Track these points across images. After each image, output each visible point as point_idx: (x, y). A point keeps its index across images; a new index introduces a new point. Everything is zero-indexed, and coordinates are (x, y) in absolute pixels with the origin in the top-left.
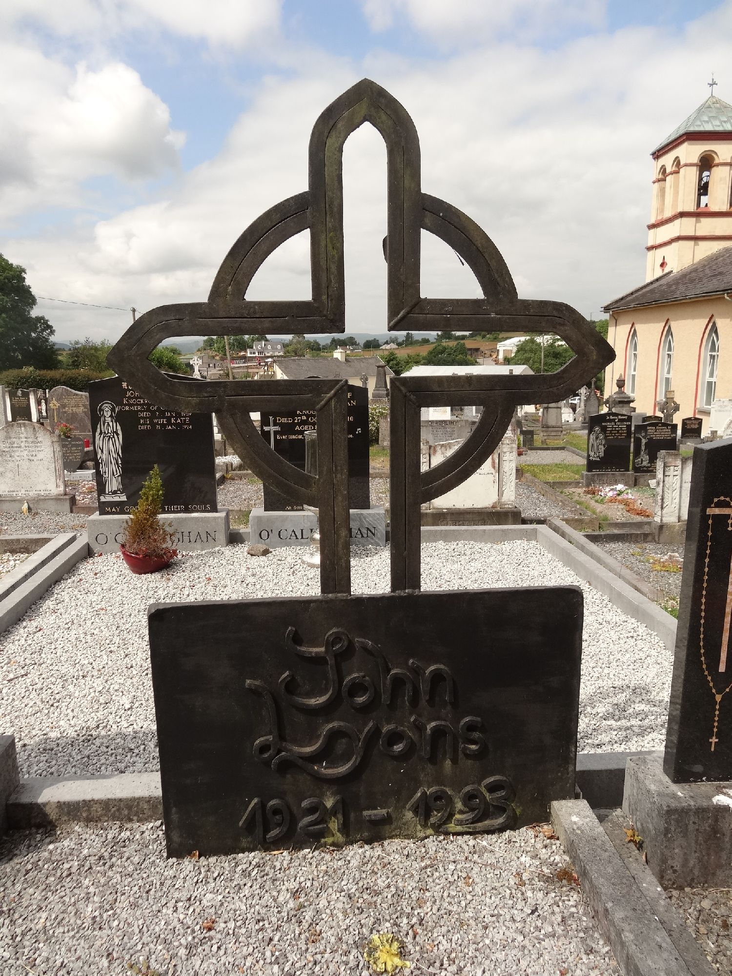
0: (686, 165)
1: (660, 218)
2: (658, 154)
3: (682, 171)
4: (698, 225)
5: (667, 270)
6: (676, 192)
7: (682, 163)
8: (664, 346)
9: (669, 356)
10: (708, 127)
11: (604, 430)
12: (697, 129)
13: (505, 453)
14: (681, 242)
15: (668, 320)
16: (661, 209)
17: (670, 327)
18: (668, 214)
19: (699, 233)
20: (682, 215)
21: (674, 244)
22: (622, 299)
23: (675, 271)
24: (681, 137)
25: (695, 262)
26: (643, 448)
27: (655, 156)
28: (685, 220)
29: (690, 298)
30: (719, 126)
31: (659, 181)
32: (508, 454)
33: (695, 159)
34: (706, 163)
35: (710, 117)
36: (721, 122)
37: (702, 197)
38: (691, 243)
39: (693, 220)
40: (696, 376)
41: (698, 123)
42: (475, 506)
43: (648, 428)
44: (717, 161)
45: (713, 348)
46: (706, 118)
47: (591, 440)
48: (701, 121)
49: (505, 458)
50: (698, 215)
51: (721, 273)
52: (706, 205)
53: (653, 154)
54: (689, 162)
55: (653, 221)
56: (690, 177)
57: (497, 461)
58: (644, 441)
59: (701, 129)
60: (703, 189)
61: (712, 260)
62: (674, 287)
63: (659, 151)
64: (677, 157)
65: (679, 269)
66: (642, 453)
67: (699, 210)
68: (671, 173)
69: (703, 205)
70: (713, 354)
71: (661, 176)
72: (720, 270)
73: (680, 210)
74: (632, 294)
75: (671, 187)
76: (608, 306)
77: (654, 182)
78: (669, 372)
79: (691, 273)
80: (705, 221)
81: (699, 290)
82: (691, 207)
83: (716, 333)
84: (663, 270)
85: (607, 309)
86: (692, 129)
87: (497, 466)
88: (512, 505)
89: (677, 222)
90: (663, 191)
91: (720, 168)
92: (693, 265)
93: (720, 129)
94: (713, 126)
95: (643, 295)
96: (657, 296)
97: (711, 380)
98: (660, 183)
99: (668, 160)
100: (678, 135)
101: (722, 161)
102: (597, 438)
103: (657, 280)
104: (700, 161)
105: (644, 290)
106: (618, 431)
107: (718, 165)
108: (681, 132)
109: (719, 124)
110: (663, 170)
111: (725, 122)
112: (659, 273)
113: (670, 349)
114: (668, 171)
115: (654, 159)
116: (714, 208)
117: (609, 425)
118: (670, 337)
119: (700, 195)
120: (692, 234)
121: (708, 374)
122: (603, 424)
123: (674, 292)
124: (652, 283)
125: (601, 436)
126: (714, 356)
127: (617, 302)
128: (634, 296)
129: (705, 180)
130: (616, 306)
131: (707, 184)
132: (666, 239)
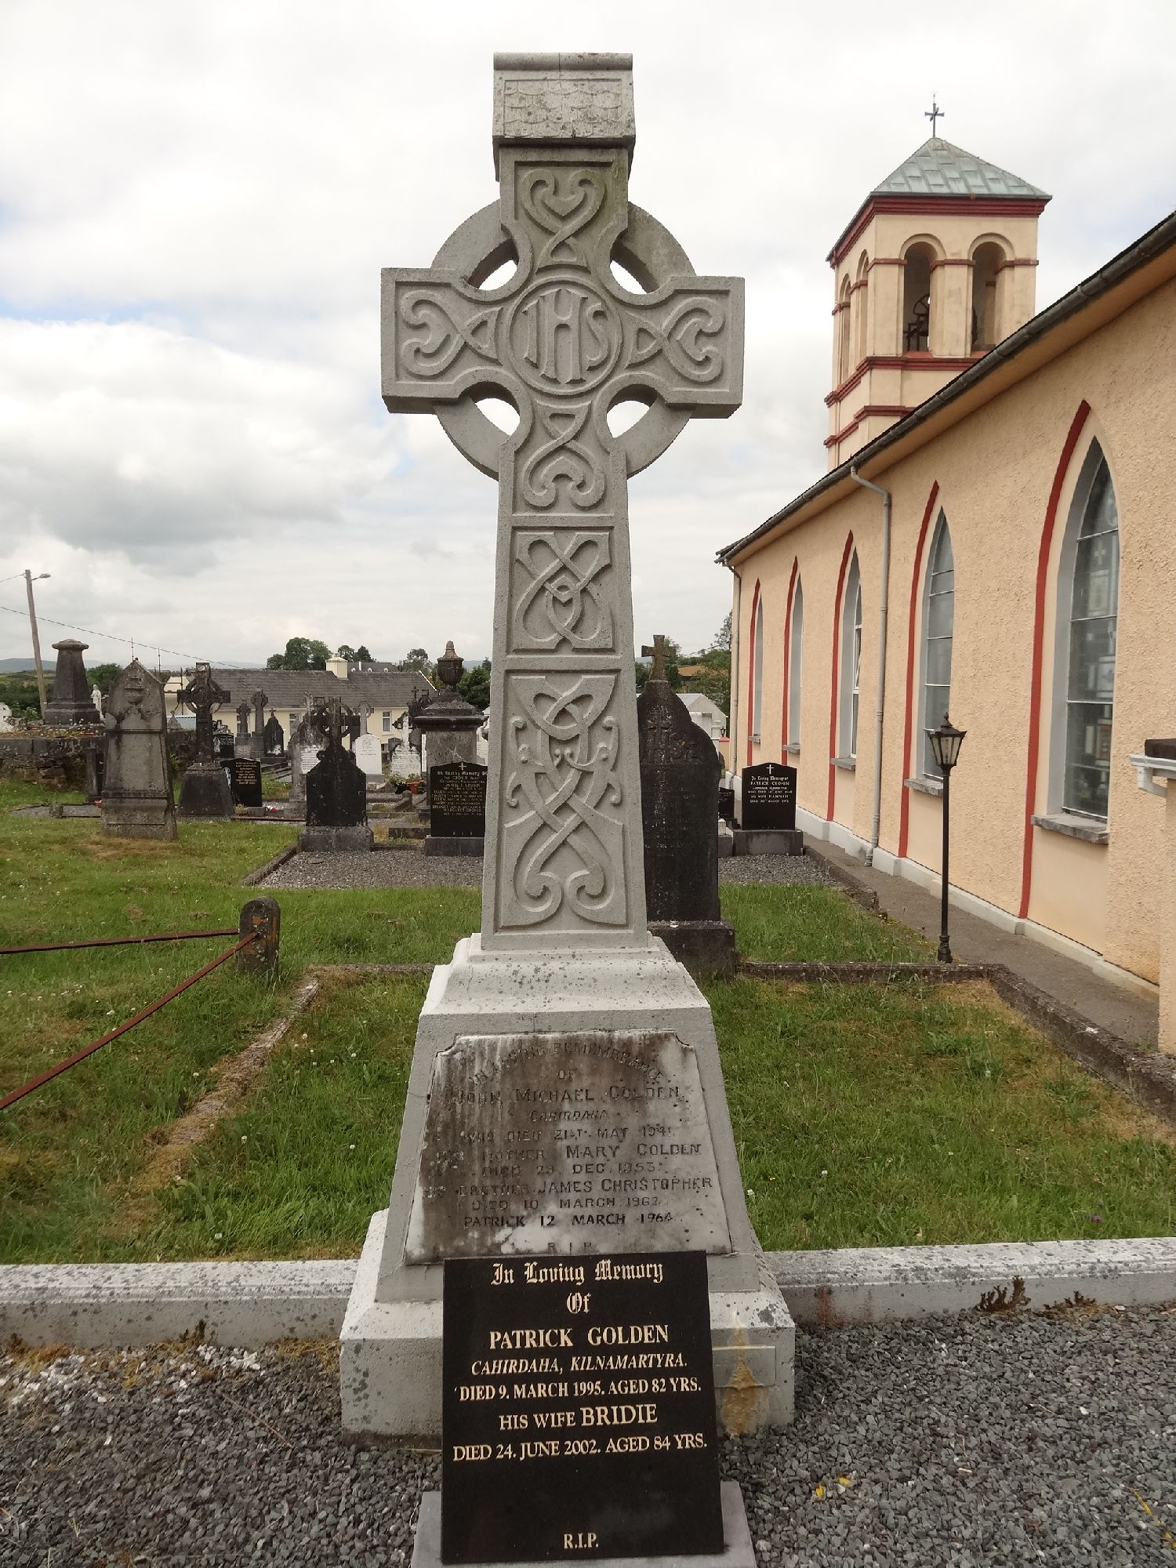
1: (842, 380)
2: (836, 257)
3: (871, 277)
4: (906, 385)
6: (865, 323)
10: (920, 188)
12: (895, 189)
14: (872, 420)
15: (796, 561)
16: (842, 364)
17: (799, 581)
18: (852, 371)
19: (910, 403)
20: (872, 363)
21: (861, 427)
24: (865, 207)
27: (834, 260)
28: (878, 374)
30: (941, 185)
31: (841, 307)
33: (896, 252)
35: (923, 171)
36: (946, 179)
39: (894, 375)
41: (900, 180)
44: (940, 257)
53: (829, 259)
54: (881, 256)
59: (905, 189)
63: (837, 248)
67: (909, 356)
68: (858, 286)
70: (859, 626)
73: (869, 354)
75: (857, 317)
76: (727, 550)
77: (834, 313)
82: (890, 350)
85: (728, 554)
86: (885, 189)
89: (866, 382)
90: (845, 326)
91: (948, 269)
93: (944, 190)
94: (929, 185)
98: (844, 312)
99: (851, 263)
101: (949, 257)
104: (906, 255)
107: (944, 264)
109: (941, 181)
110: (847, 288)
111: (954, 179)
115: (833, 266)
116: (939, 352)
126: (860, 631)
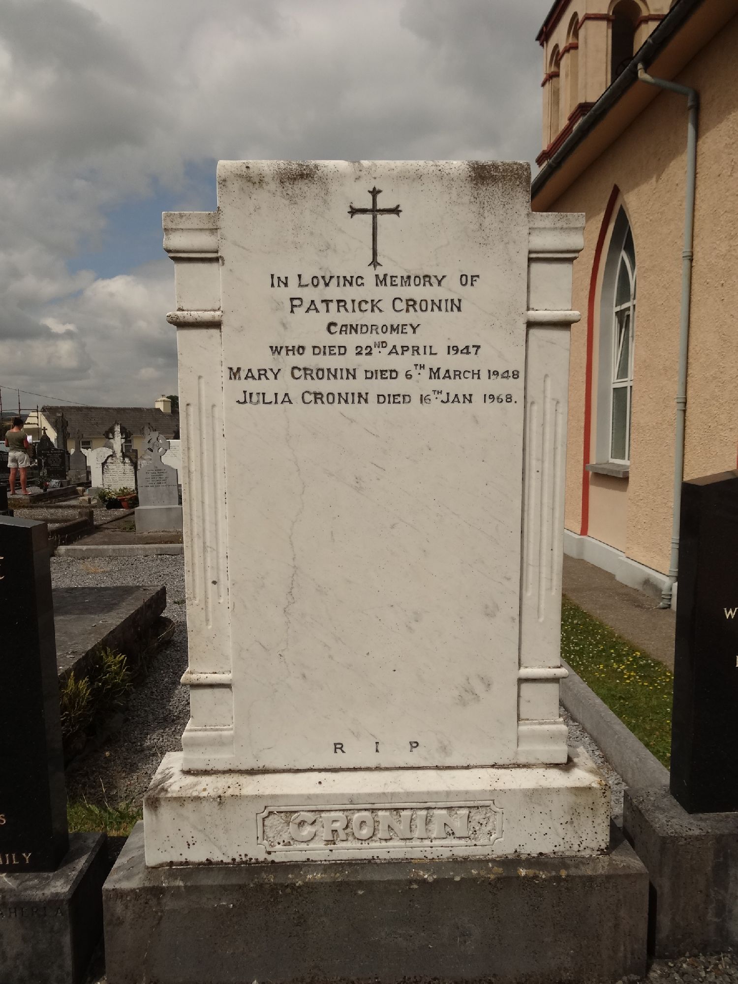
0: (588, 20)
1: (554, 139)
2: (545, 33)
6: (576, 79)
7: (581, 17)
18: (564, 123)
20: (584, 109)
27: (543, 37)
31: (550, 77)
33: (604, 10)
34: (625, 17)
44: (645, 13)
45: (624, 293)
53: (539, 37)
54: (593, 11)
55: (543, 148)
56: (596, 40)
63: (547, 24)
64: (574, 15)
68: (567, 50)
71: (552, 68)
73: (580, 101)
77: (543, 85)
83: (628, 240)
90: (558, 93)
97: (622, 383)
98: (554, 81)
101: (653, 13)
104: (614, 11)
110: (556, 57)
114: (561, 48)
121: (615, 370)
126: (627, 313)
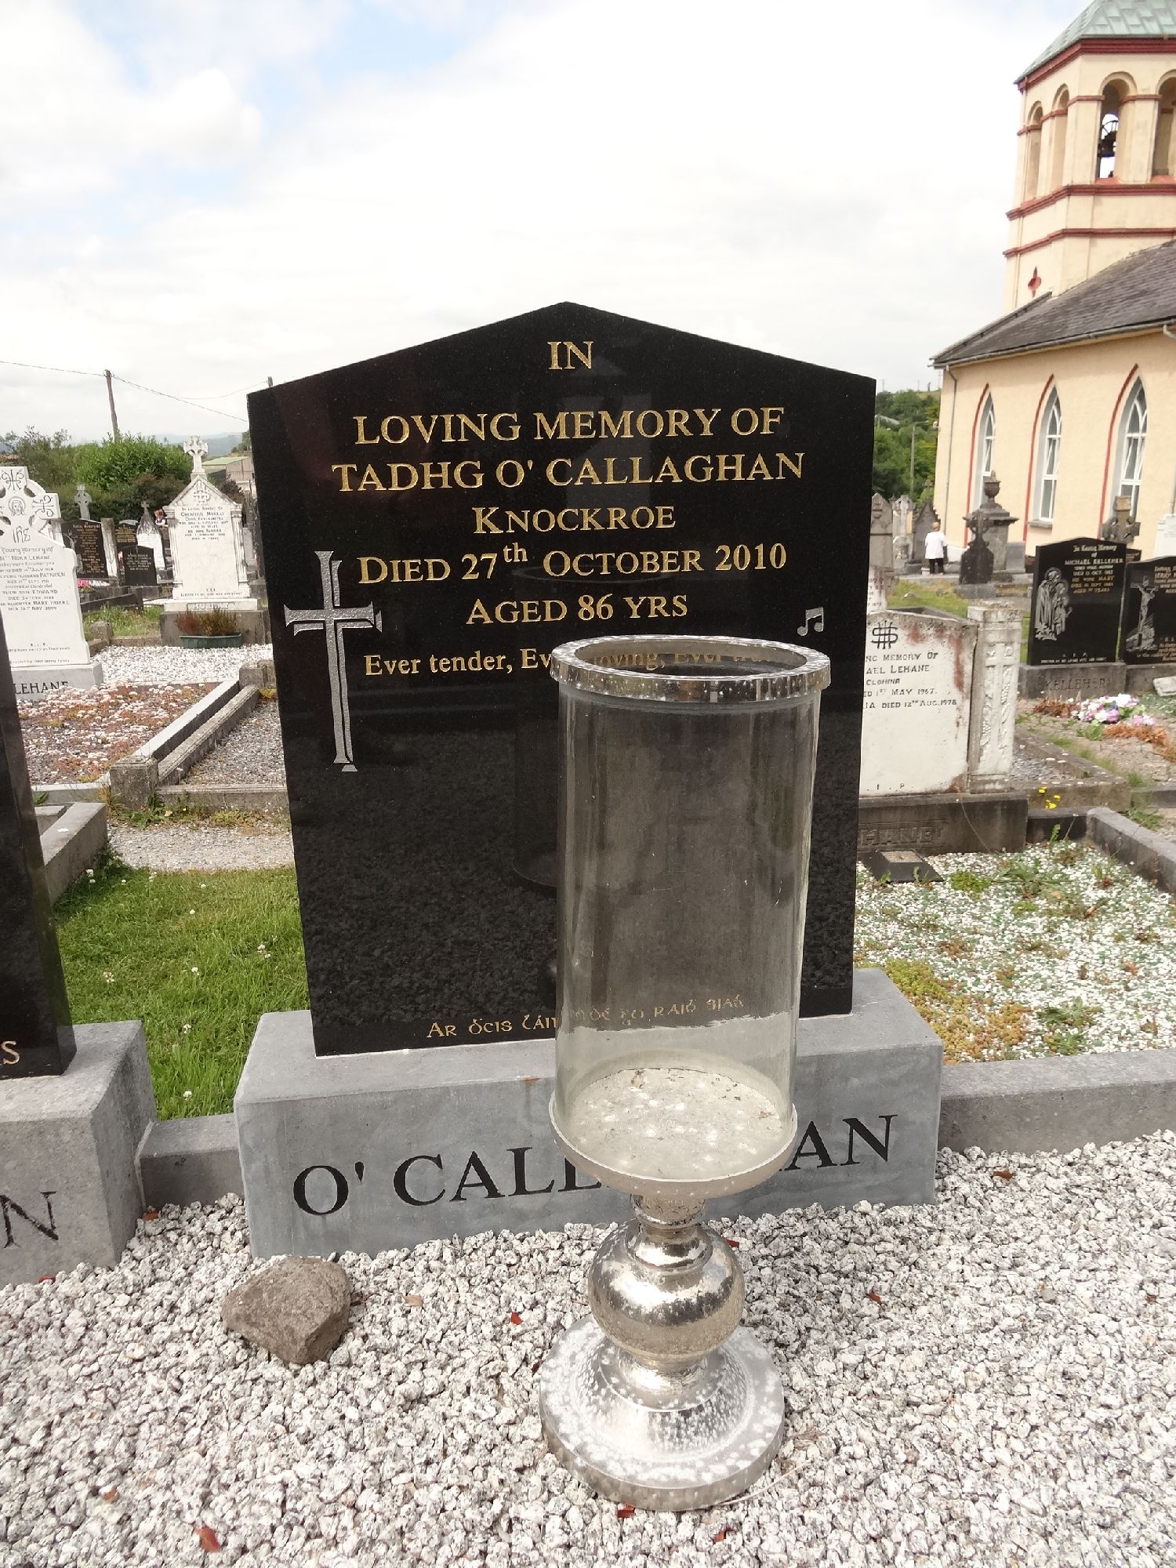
0: (1080, 99)
1: (1029, 198)
2: (1027, 83)
3: (1071, 110)
4: (1097, 209)
5: (1041, 291)
6: (1060, 151)
7: (1072, 96)
8: (1043, 425)
9: (1052, 442)
10: (1120, 29)
11: (1067, 574)
12: (1100, 32)
13: (992, 645)
14: (1068, 242)
15: (1052, 378)
16: (1033, 182)
17: (1055, 390)
18: (1044, 191)
19: (1099, 225)
20: (1071, 191)
21: (1056, 245)
22: (965, 343)
23: (1055, 294)
24: (1071, 46)
25: (1090, 277)
26: (1144, 612)
27: (1023, 84)
28: (1075, 200)
29: (1096, 336)
30: (1137, 26)
31: (1029, 130)
32: (1000, 648)
33: (1096, 90)
34: (1114, 97)
35: (1122, 11)
36: (1141, 19)
37: (1104, 160)
38: (1085, 242)
39: (1088, 200)
40: (1103, 476)
41: (1102, 21)
42: (908, 789)
43: (1157, 569)
44: (1132, 93)
45: (1134, 427)
46: (1114, 12)
47: (1041, 598)
48: (1107, 18)
49: (989, 661)
50: (1099, 190)
51: (1143, 293)
52: (1111, 175)
53: (1018, 82)
54: (1085, 93)
55: (1015, 204)
56: (1086, 121)
57: (968, 668)
58: (1146, 598)
59: (1107, 31)
60: (1106, 146)
61: (1122, 271)
62: (1061, 320)
63: (1029, 75)
64: (1064, 85)
65: (1063, 290)
66: (1142, 623)
67: (1099, 183)
68: (1052, 116)
69: (1104, 174)
70: (1135, 435)
71: (1032, 122)
72: (1143, 287)
73: (1066, 182)
74: (982, 334)
75: (1050, 142)
76: (939, 357)
77: (1020, 134)
78: (1050, 471)
79: (1086, 294)
80: (1109, 203)
81: (1110, 320)
82: (1086, 178)
83: (1142, 397)
84: (1034, 293)
85: (939, 361)
86: (1091, 32)
87: (967, 681)
88: (1002, 782)
89: (1062, 204)
90: (1035, 151)
91: (1138, 104)
92: (1088, 281)
93: (1140, 31)
94: (1127, 26)
95: (1003, 335)
96: (1032, 336)
97: (1128, 482)
98: (1032, 134)
99: (1045, 93)
100: (1066, 44)
101: (1140, 93)
102: (1052, 594)
103: (1025, 309)
104: (1104, 93)
105: (1004, 328)
106: (1096, 577)
107: (1134, 99)
108: (1073, 37)
109: (1136, 21)
110: (1037, 112)
111: (1149, 19)
112: (1026, 298)
113: (1053, 430)
114: (1046, 111)
115: (1021, 90)
116: (1126, 179)
117: (1080, 566)
118: (1054, 407)
119: (1100, 156)
120: (1085, 225)
121: (1124, 472)
122: (1067, 563)
123: (1064, 326)
124: (1016, 315)
125: (1062, 589)
126: (1136, 440)
127: (956, 349)
128: (986, 338)
129: (1109, 128)
130: (955, 356)
131: (1112, 137)
132: (1042, 235)
